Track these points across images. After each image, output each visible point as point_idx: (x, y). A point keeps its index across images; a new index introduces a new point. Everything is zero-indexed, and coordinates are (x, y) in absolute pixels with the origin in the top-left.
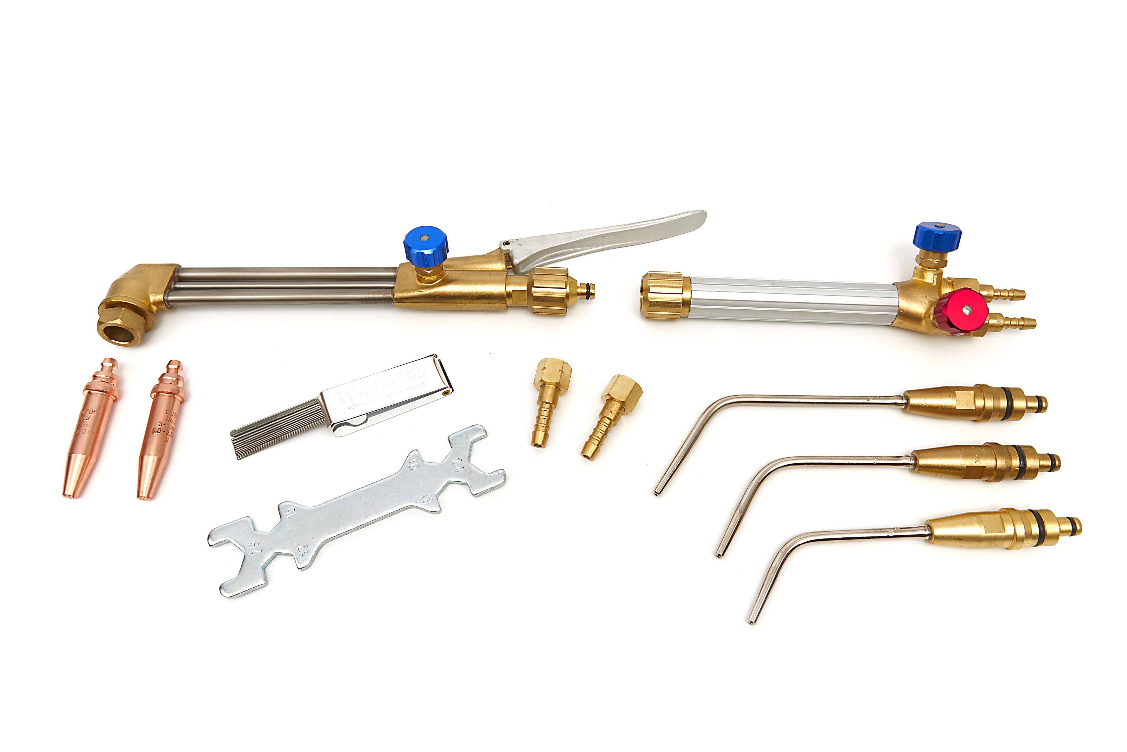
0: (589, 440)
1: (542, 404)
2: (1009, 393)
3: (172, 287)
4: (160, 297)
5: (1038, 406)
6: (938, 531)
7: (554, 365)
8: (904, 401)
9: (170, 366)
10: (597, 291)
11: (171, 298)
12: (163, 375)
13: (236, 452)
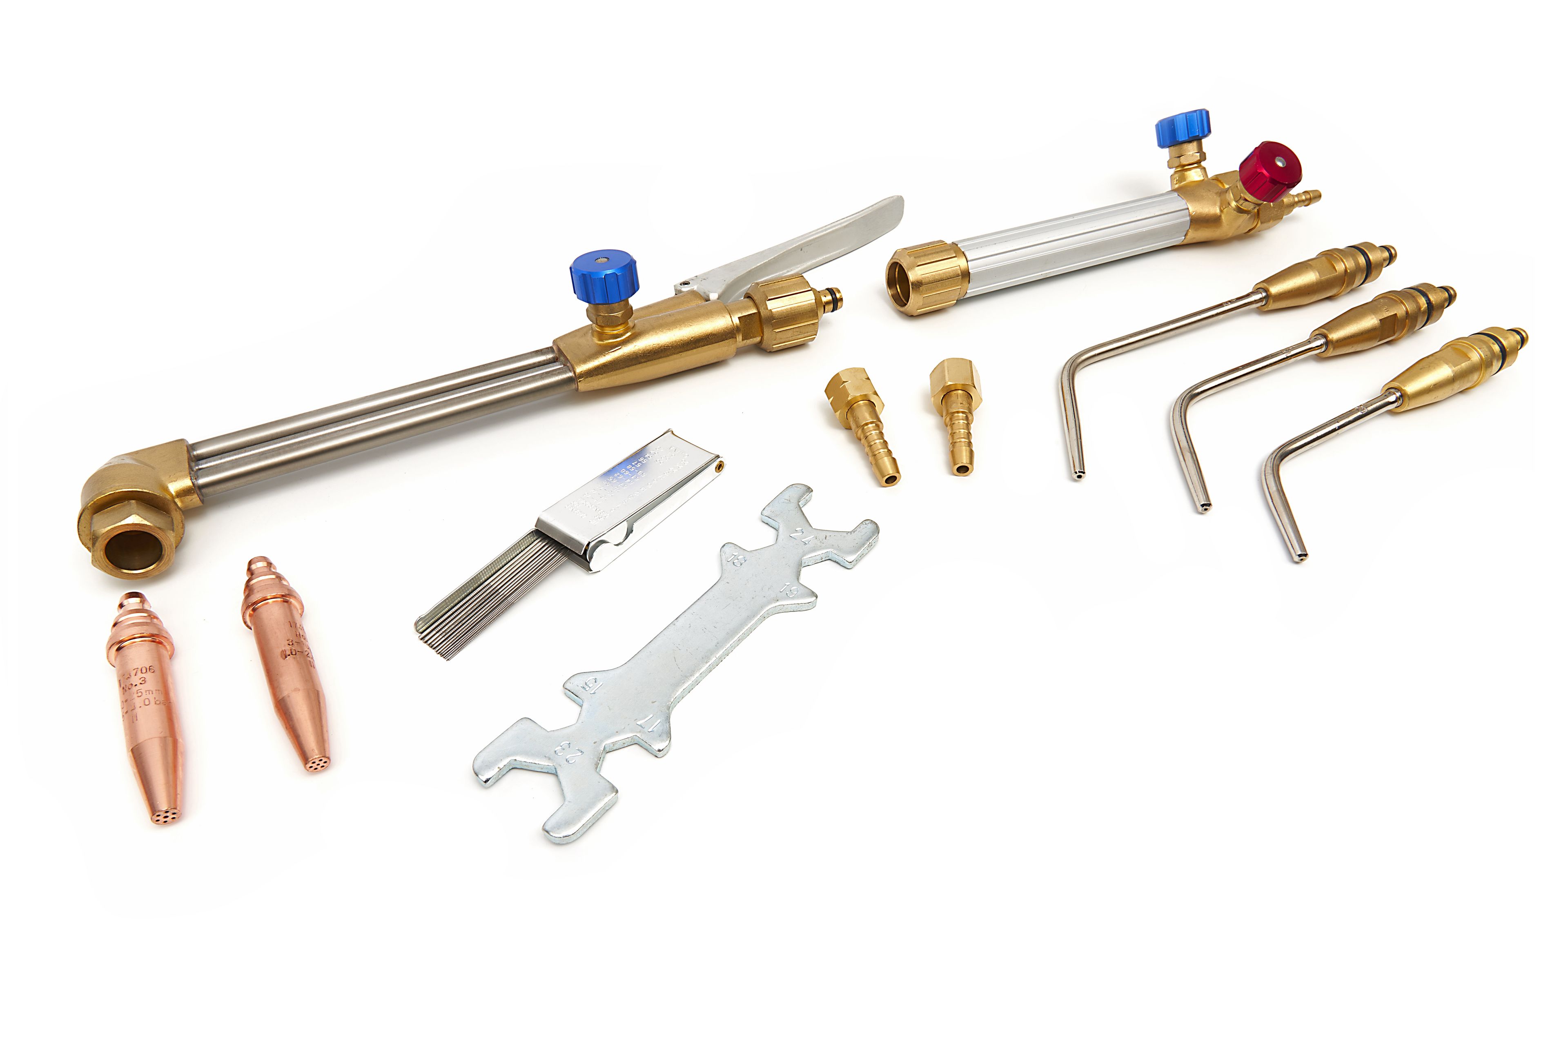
0: (953, 446)
1: (863, 429)
2: (1359, 249)
3: (195, 469)
4: (186, 483)
5: (1388, 254)
6: (1411, 388)
7: (855, 376)
8: (1264, 294)
9: (253, 567)
10: (843, 293)
11: (202, 481)
12: (249, 581)
13: (437, 652)
